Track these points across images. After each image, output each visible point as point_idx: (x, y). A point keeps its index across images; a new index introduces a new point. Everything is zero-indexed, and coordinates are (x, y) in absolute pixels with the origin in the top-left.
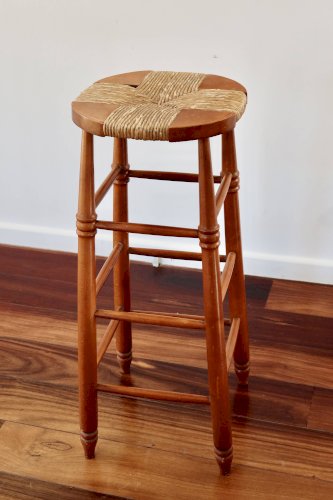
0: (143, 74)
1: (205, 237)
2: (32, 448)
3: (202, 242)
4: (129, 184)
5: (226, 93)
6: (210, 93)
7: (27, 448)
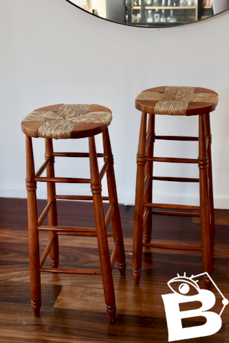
0: (165, 87)
1: (202, 163)
2: (82, 297)
3: (199, 165)
4: (155, 143)
5: (209, 95)
6: (201, 95)
7: (79, 297)
